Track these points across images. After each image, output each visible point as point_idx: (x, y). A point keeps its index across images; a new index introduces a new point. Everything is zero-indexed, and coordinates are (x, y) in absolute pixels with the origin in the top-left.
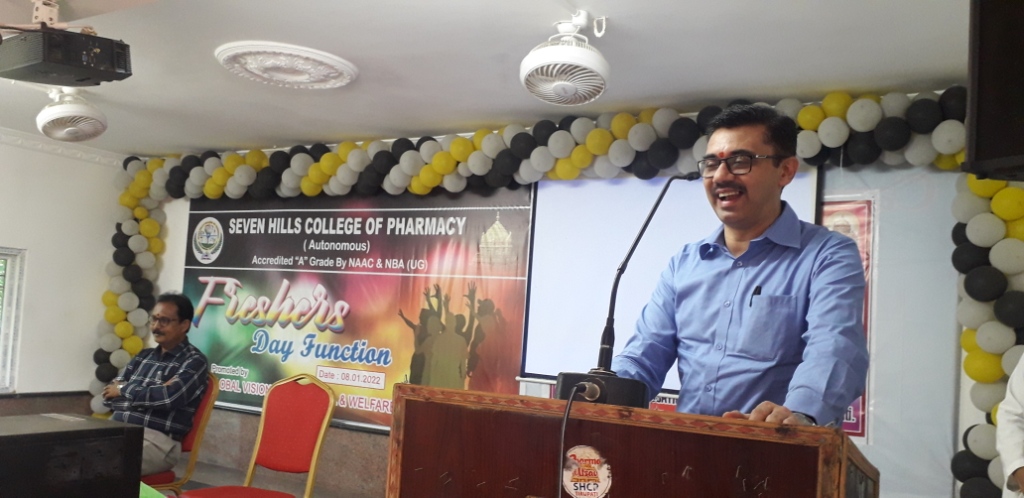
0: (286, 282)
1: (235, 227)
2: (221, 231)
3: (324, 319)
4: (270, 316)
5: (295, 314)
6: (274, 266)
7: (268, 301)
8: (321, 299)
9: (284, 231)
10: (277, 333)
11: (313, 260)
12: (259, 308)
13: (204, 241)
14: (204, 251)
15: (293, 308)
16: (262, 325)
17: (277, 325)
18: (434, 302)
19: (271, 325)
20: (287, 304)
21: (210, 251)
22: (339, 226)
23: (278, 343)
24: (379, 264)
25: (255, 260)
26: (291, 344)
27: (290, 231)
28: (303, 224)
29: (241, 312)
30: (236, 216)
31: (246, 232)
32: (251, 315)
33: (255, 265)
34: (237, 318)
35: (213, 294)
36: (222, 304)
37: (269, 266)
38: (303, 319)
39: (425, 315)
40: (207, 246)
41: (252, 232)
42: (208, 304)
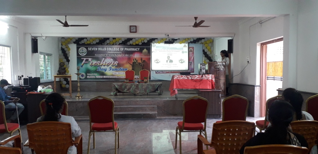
0: (104, 59)
1: (90, 49)
2: (86, 50)
3: (113, 64)
4: (101, 64)
5: (106, 64)
6: (100, 56)
7: (100, 62)
8: (112, 61)
9: (102, 50)
10: (103, 67)
11: (109, 55)
12: (98, 63)
13: (82, 51)
14: (82, 53)
15: (106, 63)
16: (99, 66)
17: (103, 66)
18: (135, 61)
19: (101, 66)
20: (104, 62)
21: (83, 53)
22: (114, 49)
23: (103, 69)
24: (124, 55)
25: (96, 55)
26: (106, 69)
27: (103, 50)
28: (106, 49)
29: (93, 64)
30: (90, 47)
31: (93, 50)
32: (96, 65)
33: (96, 56)
34: (93, 65)
35: (85, 61)
36: (88, 63)
37: (99, 56)
38: (108, 65)
39: (133, 63)
40: (83, 52)
41: (94, 50)
42: (84, 63)
